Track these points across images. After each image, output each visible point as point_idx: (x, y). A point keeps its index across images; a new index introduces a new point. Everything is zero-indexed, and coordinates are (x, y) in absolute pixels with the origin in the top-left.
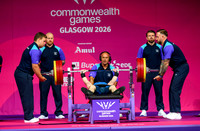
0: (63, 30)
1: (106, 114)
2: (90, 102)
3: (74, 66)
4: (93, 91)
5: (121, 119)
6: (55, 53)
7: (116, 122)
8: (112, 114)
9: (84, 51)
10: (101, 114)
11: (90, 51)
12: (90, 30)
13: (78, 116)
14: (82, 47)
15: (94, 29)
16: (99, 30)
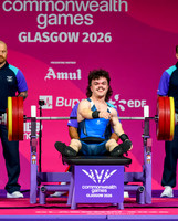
0: (24, 38)
1: (98, 192)
2: (71, 170)
3: (42, 103)
4: (76, 149)
5: (126, 202)
6: (10, 79)
7: (116, 207)
8: (109, 191)
9: (62, 76)
10: (89, 191)
11: (73, 76)
12: (73, 37)
13: (47, 194)
14: (58, 69)
15: (81, 37)
16: (91, 38)
